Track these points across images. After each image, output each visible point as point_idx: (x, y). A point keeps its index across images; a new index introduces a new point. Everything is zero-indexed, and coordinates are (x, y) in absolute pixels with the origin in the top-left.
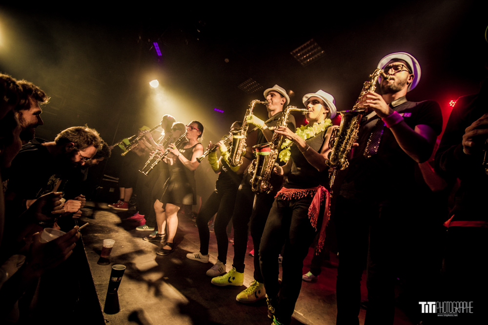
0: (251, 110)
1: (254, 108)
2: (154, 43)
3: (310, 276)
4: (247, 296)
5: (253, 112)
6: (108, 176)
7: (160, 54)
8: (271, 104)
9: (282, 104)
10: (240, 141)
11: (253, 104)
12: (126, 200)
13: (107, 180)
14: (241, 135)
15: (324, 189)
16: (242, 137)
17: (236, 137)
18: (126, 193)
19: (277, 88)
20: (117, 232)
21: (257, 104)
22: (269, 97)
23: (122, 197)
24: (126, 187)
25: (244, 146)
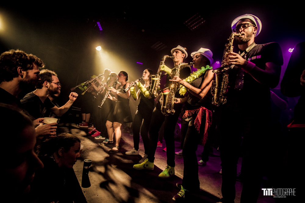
0: (163, 62)
1: (165, 60)
2: (97, 23)
3: (202, 162)
4: (165, 175)
5: (164, 63)
6: (75, 107)
7: (101, 29)
8: (176, 58)
9: (183, 58)
10: (156, 81)
11: (165, 58)
12: (87, 121)
13: (74, 109)
14: (157, 78)
15: (205, 108)
16: (157, 79)
17: (154, 79)
18: (86, 117)
19: (179, 47)
20: (84, 140)
21: (167, 58)
22: (175, 54)
23: (84, 119)
24: (86, 113)
25: (159, 84)
